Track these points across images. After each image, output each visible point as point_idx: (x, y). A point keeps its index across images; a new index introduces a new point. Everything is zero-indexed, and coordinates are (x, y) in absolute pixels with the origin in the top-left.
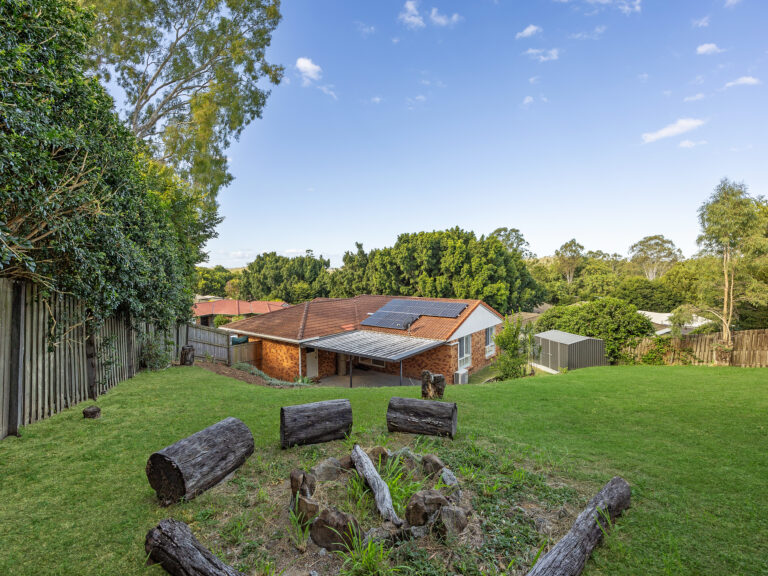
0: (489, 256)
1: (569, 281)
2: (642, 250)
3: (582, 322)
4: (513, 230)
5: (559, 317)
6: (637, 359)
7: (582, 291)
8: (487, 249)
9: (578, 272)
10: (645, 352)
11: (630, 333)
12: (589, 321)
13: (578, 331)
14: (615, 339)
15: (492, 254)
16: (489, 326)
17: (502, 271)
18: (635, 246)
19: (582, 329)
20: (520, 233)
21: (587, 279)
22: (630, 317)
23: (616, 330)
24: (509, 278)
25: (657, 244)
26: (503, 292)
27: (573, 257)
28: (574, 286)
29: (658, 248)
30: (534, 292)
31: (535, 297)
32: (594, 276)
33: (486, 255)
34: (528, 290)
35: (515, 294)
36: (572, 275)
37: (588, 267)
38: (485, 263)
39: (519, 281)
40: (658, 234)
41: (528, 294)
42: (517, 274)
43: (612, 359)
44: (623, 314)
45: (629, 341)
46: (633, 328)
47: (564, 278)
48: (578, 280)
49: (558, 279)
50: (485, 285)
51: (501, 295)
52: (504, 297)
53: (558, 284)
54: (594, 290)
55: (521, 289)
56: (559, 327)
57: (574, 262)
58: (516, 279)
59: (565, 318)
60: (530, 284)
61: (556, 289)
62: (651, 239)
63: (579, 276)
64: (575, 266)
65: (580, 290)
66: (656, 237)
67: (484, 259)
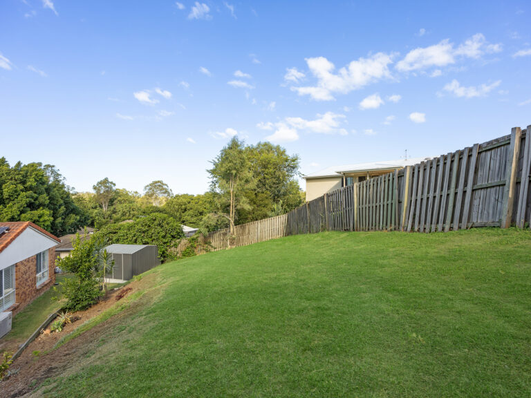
0: (28, 184)
1: (105, 209)
2: (150, 189)
3: (138, 234)
4: (48, 166)
5: (115, 233)
6: (178, 255)
7: (115, 216)
8: (25, 176)
9: (111, 202)
10: (183, 249)
11: (173, 237)
12: (144, 232)
13: (135, 242)
14: (165, 243)
15: (31, 182)
16: (41, 250)
17: (44, 198)
18: (147, 186)
19: (139, 240)
20: (56, 169)
21: (119, 207)
22: (172, 226)
23: (164, 237)
24: (53, 205)
25: (160, 186)
26: (46, 218)
27: (107, 191)
28: (109, 213)
29: (161, 188)
30: (78, 218)
31: (79, 221)
32: (124, 205)
33: (23, 183)
34: (73, 216)
35: (59, 220)
36: (107, 204)
37: (119, 198)
38: (22, 191)
39: (63, 207)
40: (159, 180)
41: (73, 219)
42: (62, 202)
43: (162, 259)
44: (168, 224)
45: (173, 243)
46: (175, 233)
47: (101, 207)
48: (112, 208)
49: (96, 208)
50: (22, 212)
51: (45, 221)
52: (48, 223)
53: (96, 211)
54: (124, 214)
55: (66, 214)
56: (118, 241)
57: (109, 195)
58: (60, 206)
59: (121, 233)
60: (74, 211)
61: (94, 215)
62: (156, 182)
63: (112, 205)
64: (109, 198)
65: (114, 215)
66: (159, 182)
67: (21, 187)
